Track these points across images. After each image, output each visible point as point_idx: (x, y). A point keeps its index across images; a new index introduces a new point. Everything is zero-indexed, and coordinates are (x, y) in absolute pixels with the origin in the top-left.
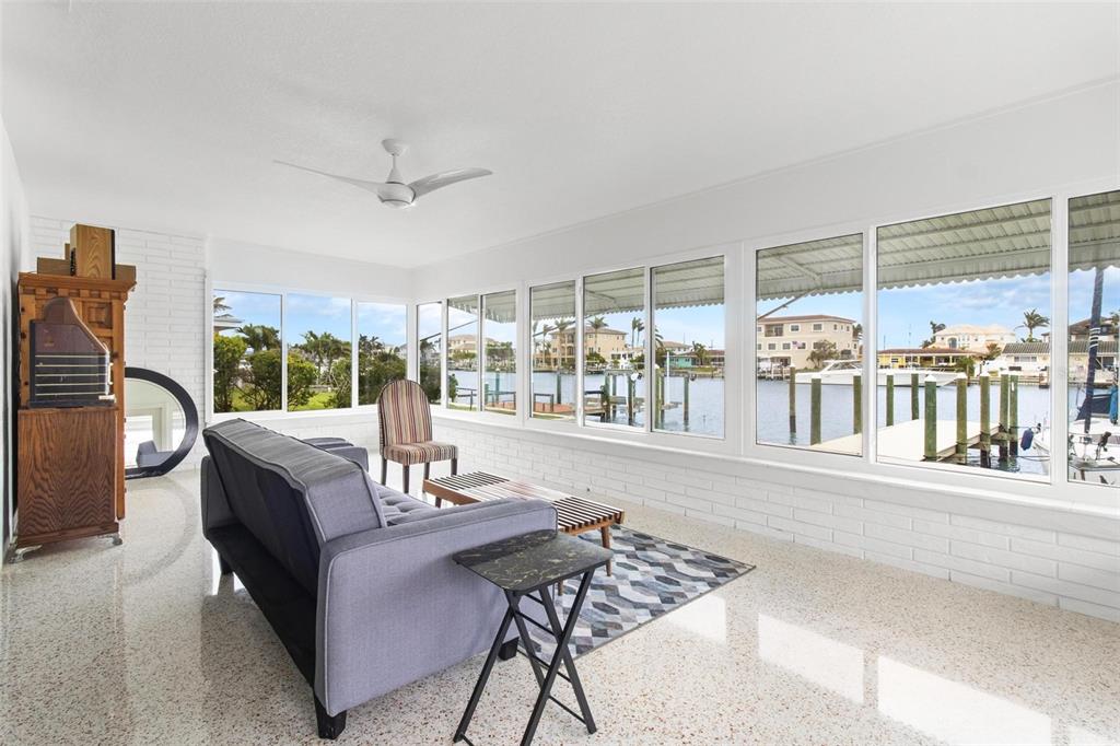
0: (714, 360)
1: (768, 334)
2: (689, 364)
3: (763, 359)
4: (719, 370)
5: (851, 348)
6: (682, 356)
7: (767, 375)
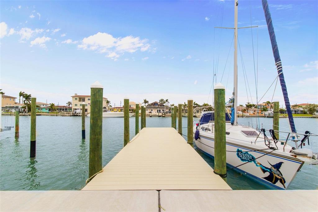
0: (58, 109)
1: (80, 101)
2: (47, 111)
3: (77, 109)
4: (60, 113)
5: (106, 106)
6: (44, 108)
7: (79, 115)
